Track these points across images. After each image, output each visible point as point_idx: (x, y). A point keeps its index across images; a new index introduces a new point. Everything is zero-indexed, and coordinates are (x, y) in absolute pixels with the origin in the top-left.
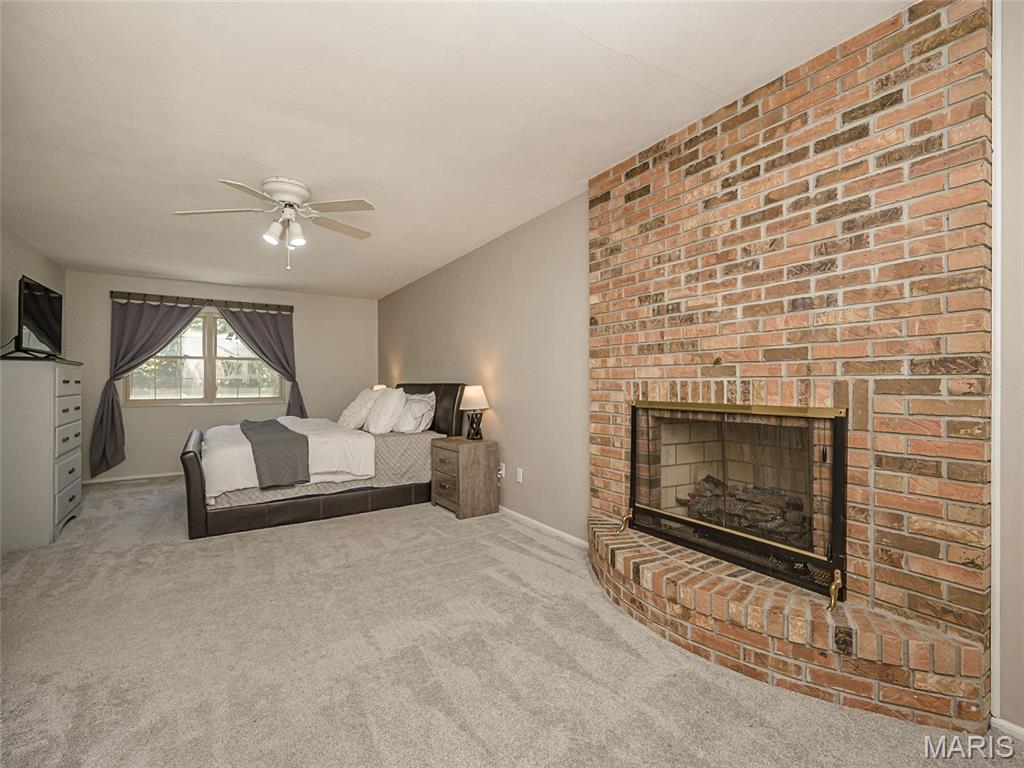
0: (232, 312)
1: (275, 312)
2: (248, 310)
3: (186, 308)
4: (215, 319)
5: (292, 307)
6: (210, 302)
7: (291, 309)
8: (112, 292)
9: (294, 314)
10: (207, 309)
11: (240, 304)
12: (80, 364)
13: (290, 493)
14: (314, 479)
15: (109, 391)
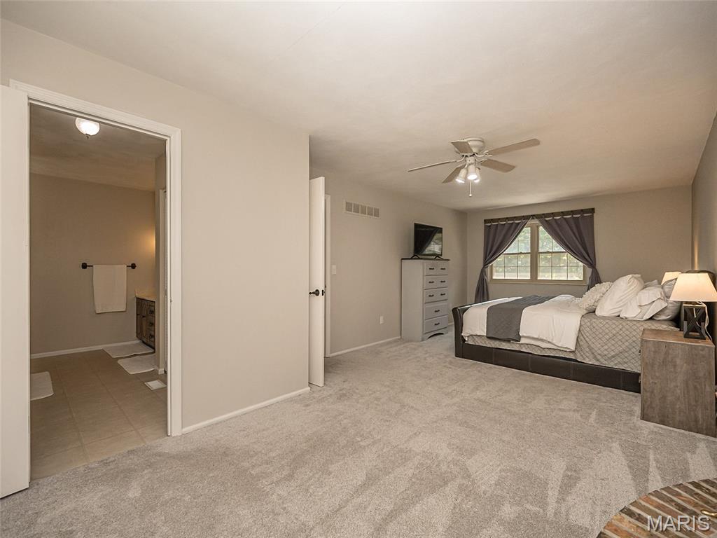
0: (546, 221)
1: (579, 216)
2: (558, 218)
3: (519, 223)
4: (538, 227)
5: (593, 209)
6: (533, 217)
7: (592, 210)
8: (485, 221)
9: (595, 215)
10: (530, 222)
11: (553, 214)
12: (448, 260)
13: (505, 346)
14: (523, 341)
15: (483, 273)
